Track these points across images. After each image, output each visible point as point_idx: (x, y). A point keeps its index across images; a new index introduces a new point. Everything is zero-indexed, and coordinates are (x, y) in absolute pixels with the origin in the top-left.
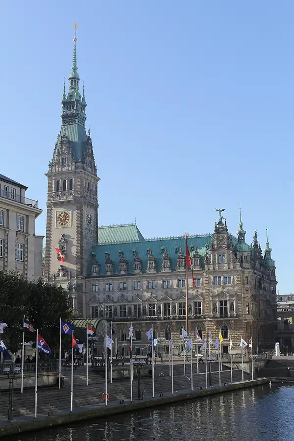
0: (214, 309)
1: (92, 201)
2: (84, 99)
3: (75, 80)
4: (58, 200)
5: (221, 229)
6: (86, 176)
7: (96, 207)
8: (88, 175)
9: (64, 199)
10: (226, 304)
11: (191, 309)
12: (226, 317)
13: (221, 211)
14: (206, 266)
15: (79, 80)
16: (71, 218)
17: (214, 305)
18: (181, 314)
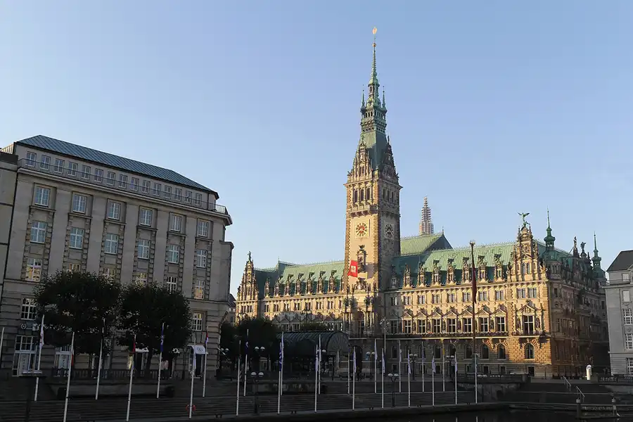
0: (518, 326)
1: (392, 210)
2: (384, 105)
3: (375, 86)
4: (355, 210)
5: (525, 236)
6: (385, 185)
7: (397, 217)
8: (387, 184)
9: (361, 209)
10: (531, 320)
11: (493, 324)
12: (532, 334)
13: (524, 216)
14: (509, 277)
15: (379, 86)
16: (368, 228)
17: (517, 320)
18: (482, 330)
